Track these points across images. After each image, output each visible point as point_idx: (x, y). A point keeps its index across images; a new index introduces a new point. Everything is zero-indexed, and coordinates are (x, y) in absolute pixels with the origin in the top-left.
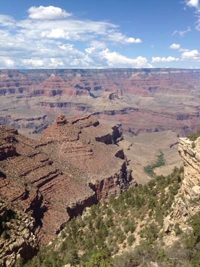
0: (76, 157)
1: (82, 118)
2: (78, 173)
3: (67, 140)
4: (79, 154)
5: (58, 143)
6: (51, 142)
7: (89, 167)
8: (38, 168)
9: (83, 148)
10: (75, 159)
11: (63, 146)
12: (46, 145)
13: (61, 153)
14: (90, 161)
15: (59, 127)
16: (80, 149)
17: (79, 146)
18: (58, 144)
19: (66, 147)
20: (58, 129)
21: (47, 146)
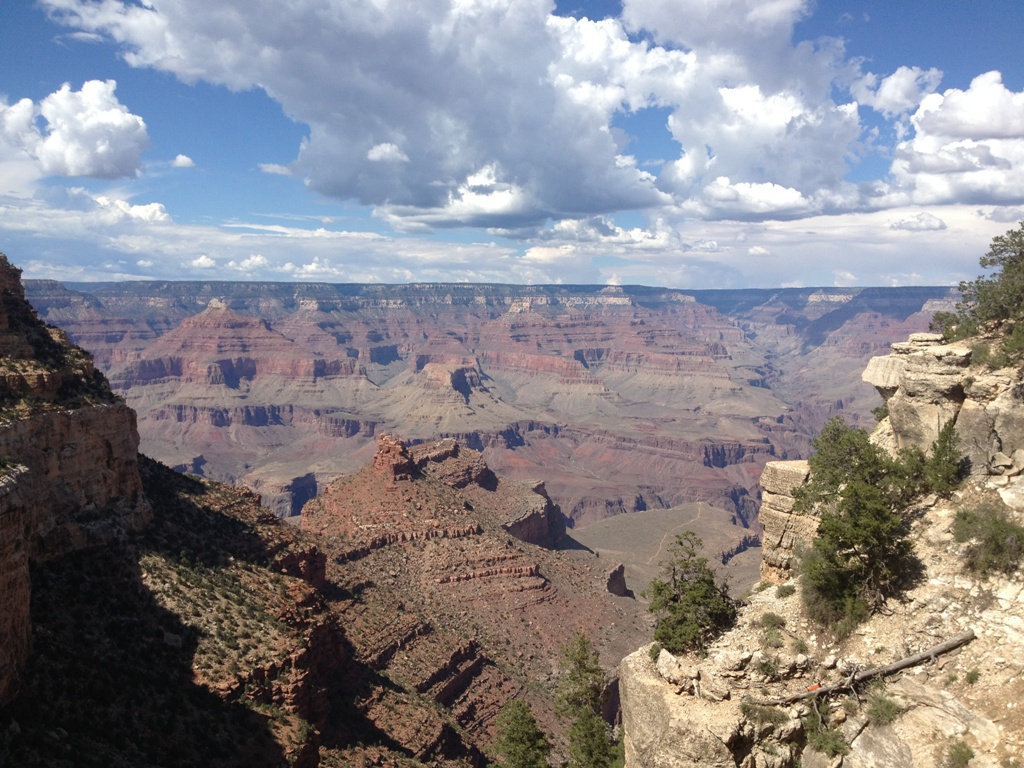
0: (488, 598)
1: (434, 453)
2: (514, 660)
3: (441, 532)
4: (495, 583)
5: (408, 545)
6: (383, 542)
7: (546, 637)
8: (413, 636)
9: (509, 563)
10: (486, 606)
11: (429, 556)
12: (365, 552)
13: (428, 583)
14: (543, 610)
15: (399, 483)
16: (497, 567)
17: (491, 554)
18: (410, 548)
19: (442, 561)
20: (399, 493)
21: (370, 559)
